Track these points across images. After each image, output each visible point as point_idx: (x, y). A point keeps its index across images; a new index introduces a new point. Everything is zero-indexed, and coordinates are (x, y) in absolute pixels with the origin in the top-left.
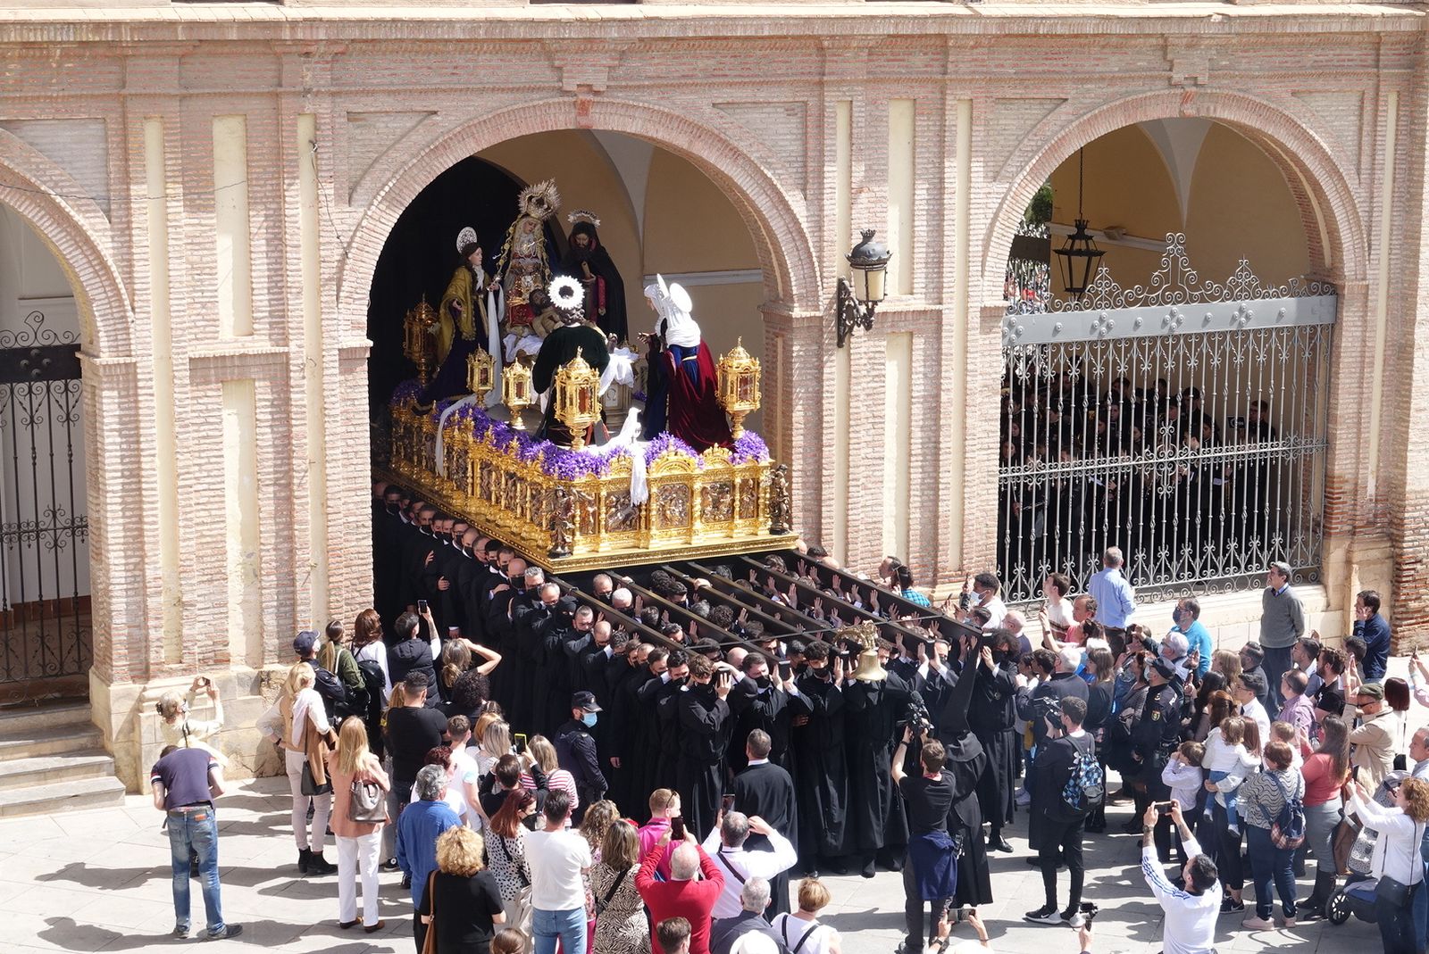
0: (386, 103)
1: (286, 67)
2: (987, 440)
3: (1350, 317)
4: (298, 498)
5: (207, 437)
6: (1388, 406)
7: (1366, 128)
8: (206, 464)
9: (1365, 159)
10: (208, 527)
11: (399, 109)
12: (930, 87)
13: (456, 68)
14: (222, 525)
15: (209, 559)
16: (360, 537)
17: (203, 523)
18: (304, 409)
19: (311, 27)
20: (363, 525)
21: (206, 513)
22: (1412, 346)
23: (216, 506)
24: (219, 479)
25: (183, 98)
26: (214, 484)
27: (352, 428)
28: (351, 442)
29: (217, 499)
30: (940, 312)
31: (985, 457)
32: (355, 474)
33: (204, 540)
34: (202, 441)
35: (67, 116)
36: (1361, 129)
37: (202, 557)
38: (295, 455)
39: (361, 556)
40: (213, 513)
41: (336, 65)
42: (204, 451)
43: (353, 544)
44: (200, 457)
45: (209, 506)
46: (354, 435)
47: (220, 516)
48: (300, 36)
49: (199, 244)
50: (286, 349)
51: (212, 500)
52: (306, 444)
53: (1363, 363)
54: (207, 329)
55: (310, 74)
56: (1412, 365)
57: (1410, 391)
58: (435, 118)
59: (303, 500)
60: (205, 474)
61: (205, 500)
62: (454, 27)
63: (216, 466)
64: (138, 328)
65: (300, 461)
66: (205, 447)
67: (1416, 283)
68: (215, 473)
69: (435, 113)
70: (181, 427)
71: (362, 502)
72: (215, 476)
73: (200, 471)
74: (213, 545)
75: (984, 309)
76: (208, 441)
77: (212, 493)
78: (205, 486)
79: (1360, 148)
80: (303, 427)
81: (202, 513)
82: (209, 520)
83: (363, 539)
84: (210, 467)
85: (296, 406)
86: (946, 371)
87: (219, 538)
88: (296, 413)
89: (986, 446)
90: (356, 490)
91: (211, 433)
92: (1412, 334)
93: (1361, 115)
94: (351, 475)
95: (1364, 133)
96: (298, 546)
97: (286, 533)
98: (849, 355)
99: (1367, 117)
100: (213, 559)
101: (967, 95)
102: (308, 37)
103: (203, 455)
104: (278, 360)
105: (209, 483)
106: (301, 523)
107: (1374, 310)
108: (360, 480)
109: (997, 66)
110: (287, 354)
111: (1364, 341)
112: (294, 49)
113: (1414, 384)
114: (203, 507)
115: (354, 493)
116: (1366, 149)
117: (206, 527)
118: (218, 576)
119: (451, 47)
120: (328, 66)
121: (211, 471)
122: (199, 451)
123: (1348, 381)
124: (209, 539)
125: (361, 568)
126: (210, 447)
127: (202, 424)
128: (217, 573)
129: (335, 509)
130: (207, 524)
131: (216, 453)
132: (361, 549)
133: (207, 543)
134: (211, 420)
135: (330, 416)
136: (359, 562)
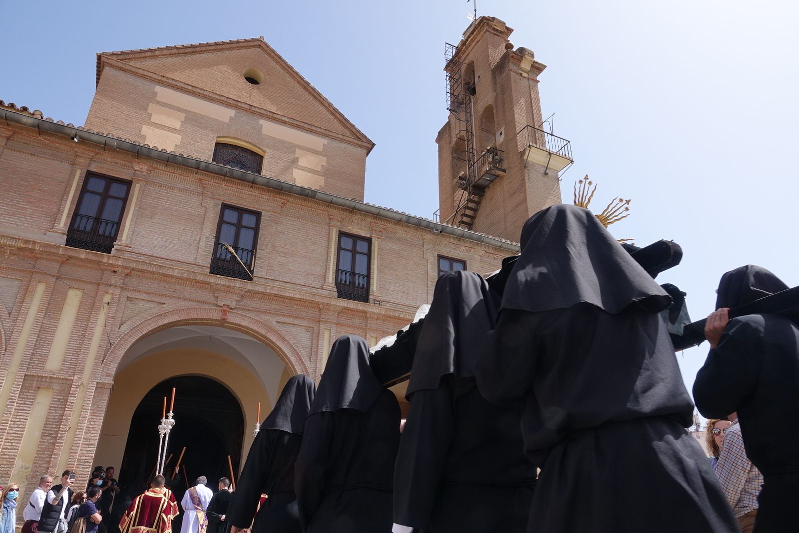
0: (144, 296)
1: (105, 275)
4: (58, 443)
5: (23, 410)
8: (18, 421)
11: (149, 300)
12: (361, 331)
13: (176, 289)
14: (17, 451)
15: (3, 466)
16: (85, 467)
17: (7, 449)
18: (73, 404)
19: (116, 260)
20: (88, 462)
21: (10, 444)
23: (16, 441)
24: (22, 429)
25: (58, 278)
26: (19, 431)
27: (95, 417)
28: (92, 423)
29: (18, 438)
32: (91, 438)
33: (4, 457)
34: (19, 411)
35: (6, 276)
37: (1, 464)
38: (62, 423)
39: (83, 476)
40: (14, 444)
41: (126, 279)
42: (19, 416)
43: (80, 470)
44: (16, 418)
45: (13, 441)
46: (95, 420)
47: (17, 446)
48: (111, 262)
49: (47, 331)
50: (72, 378)
51: (15, 438)
52: (69, 420)
54: (39, 365)
55: (114, 280)
58: (164, 305)
59: (60, 445)
60: (16, 426)
61: (12, 438)
62: (174, 271)
63: (23, 423)
64: (5, 358)
65: (64, 427)
66: (20, 414)
68: (21, 426)
69: (164, 304)
70: (10, 402)
71: (90, 451)
72: (21, 428)
73: (14, 424)
74: (8, 460)
76: (22, 412)
77: (16, 435)
78: (14, 432)
80: (70, 412)
81: (8, 444)
82: (10, 447)
83: (86, 468)
84: (19, 423)
85: (70, 402)
87: (13, 457)
88: (69, 405)
90: (89, 445)
91: (25, 408)
94: (88, 437)
96: (51, 465)
97: (48, 459)
100: (6, 466)
101: (375, 335)
102: (114, 262)
103: (17, 417)
104: (68, 382)
105: (16, 431)
106: (56, 455)
108: (92, 441)
109: (386, 328)
110: (73, 380)
112: (109, 268)
114: (9, 441)
115: (87, 446)
117: (8, 451)
119: (174, 280)
120: (122, 278)
121: (19, 425)
122: (17, 415)
124: (7, 457)
125: (81, 482)
126: (22, 414)
127: (22, 404)
128: (6, 474)
129: (75, 451)
130: (8, 449)
131: (24, 417)
132: (83, 473)
133: (6, 458)
134: (27, 403)
135: (84, 409)
136: (81, 479)
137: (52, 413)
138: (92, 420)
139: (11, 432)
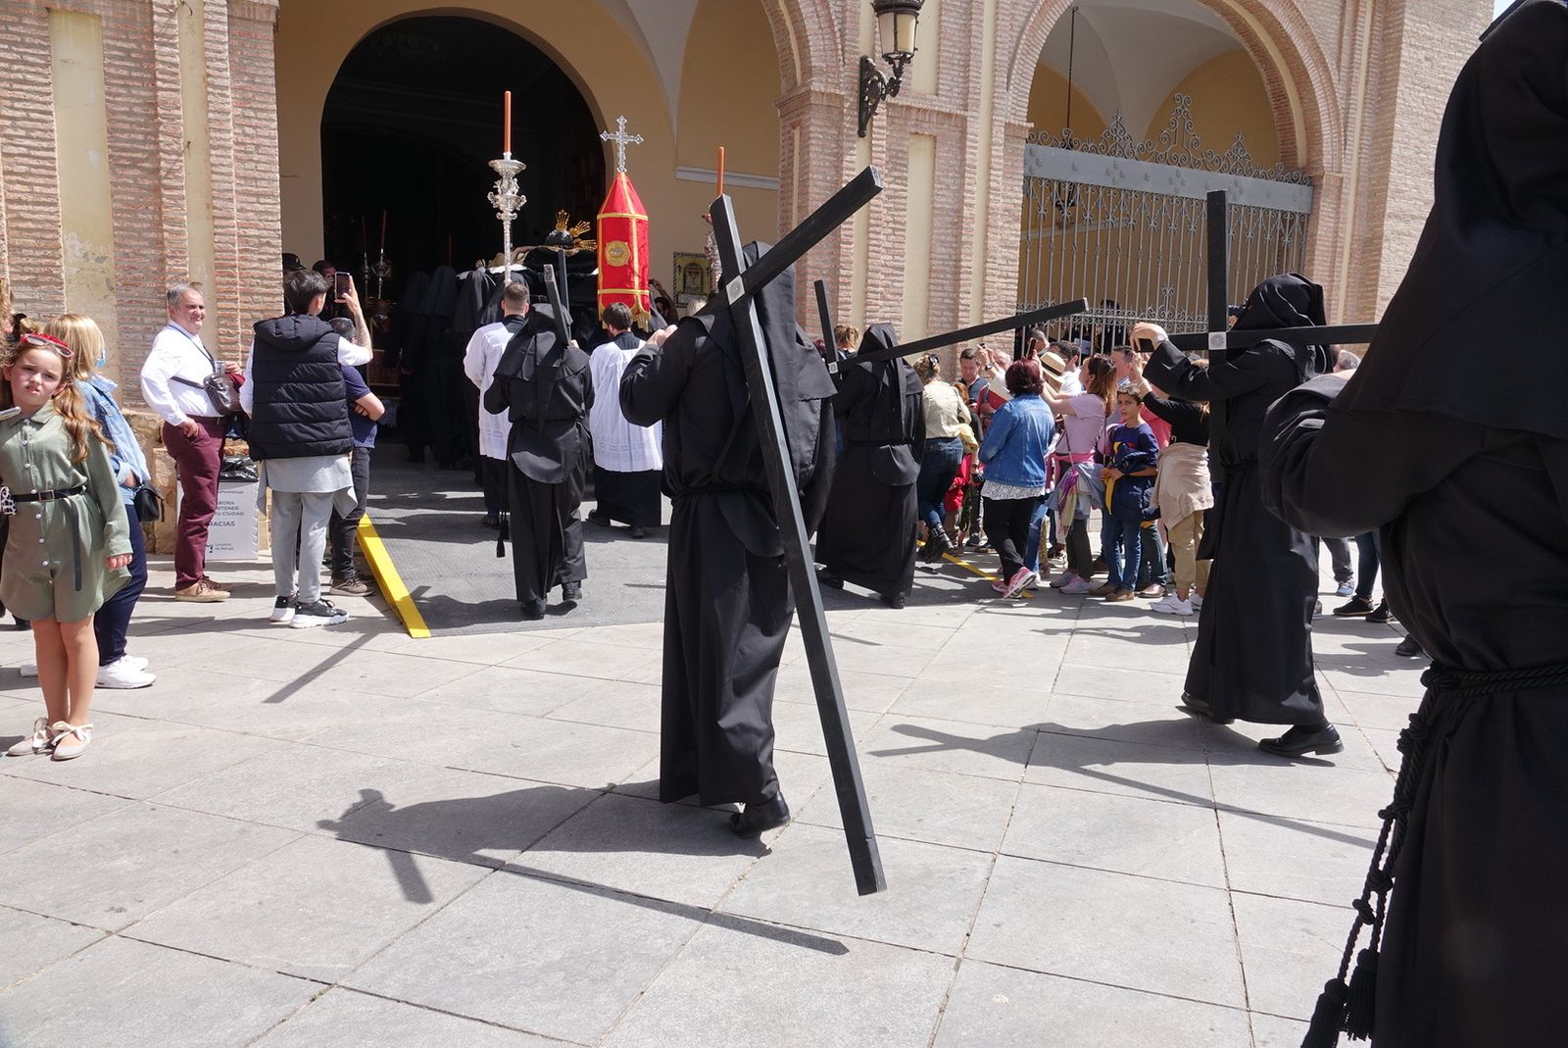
2: (1006, 268)
3: (1326, 207)
4: (168, 188)
5: (25, 82)
6: (1352, 297)
7: (1347, 28)
8: (24, 119)
9: (1345, 57)
10: (30, 207)
14: (52, 209)
15: (31, 252)
16: (264, 257)
17: (20, 202)
18: (174, 69)
20: (268, 244)
21: (26, 189)
22: (1380, 238)
23: (41, 181)
24: (45, 144)
26: (35, 149)
27: (252, 114)
28: (248, 130)
29: (43, 171)
30: (965, 119)
31: (1005, 286)
32: (257, 174)
33: (21, 225)
34: (15, 86)
36: (1341, 28)
37: (20, 248)
38: (161, 128)
39: (266, 282)
40: (37, 189)
42: (19, 100)
43: (254, 265)
44: (13, 108)
45: (30, 180)
46: (254, 122)
47: (48, 196)
51: (33, 170)
52: (179, 118)
53: (1335, 253)
56: (1380, 255)
57: (1377, 280)
59: (176, 193)
60: (22, 133)
61: (24, 169)
63: (40, 125)
65: (169, 139)
66: (21, 95)
67: (1387, 177)
68: (39, 134)
71: (266, 212)
72: (38, 139)
73: (14, 127)
74: (39, 235)
75: (1008, 125)
76: (25, 87)
77: (34, 162)
78: (23, 150)
79: (1340, 47)
80: (174, 94)
81: (18, 187)
82: (30, 198)
83: (270, 261)
84: (29, 124)
85: (163, 62)
86: (969, 184)
87: (47, 226)
88: (163, 72)
89: (1005, 274)
90: (257, 195)
91: (29, 77)
92: (1382, 225)
93: (1342, 15)
94: (250, 174)
95: (1345, 32)
96: (168, 252)
97: (152, 235)
98: (871, 146)
99: (1348, 17)
100: (38, 254)
103: (18, 105)
105: (29, 147)
106: (173, 222)
107: (1346, 203)
108: (264, 184)
111: (1336, 232)
113: (1381, 273)
114: (20, 179)
115: (254, 199)
116: (1346, 47)
117: (25, 207)
118: (48, 279)
121: (33, 130)
122: (12, 99)
123: (1321, 268)
124: (31, 225)
125: (266, 299)
126: (28, 96)
127: (13, 62)
128: (46, 274)
129: (224, 213)
130: (26, 203)
131: (39, 107)
132: (265, 274)
133: (28, 230)
134: (31, 59)
135: (214, 86)
136: (264, 290)
137: (120, 95)
138: (247, 121)
139: (14, 150)
